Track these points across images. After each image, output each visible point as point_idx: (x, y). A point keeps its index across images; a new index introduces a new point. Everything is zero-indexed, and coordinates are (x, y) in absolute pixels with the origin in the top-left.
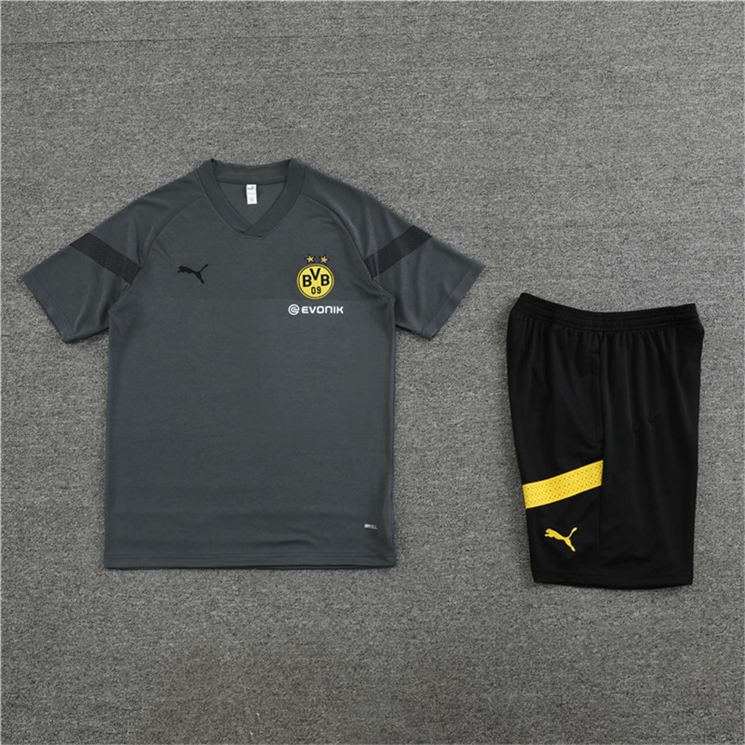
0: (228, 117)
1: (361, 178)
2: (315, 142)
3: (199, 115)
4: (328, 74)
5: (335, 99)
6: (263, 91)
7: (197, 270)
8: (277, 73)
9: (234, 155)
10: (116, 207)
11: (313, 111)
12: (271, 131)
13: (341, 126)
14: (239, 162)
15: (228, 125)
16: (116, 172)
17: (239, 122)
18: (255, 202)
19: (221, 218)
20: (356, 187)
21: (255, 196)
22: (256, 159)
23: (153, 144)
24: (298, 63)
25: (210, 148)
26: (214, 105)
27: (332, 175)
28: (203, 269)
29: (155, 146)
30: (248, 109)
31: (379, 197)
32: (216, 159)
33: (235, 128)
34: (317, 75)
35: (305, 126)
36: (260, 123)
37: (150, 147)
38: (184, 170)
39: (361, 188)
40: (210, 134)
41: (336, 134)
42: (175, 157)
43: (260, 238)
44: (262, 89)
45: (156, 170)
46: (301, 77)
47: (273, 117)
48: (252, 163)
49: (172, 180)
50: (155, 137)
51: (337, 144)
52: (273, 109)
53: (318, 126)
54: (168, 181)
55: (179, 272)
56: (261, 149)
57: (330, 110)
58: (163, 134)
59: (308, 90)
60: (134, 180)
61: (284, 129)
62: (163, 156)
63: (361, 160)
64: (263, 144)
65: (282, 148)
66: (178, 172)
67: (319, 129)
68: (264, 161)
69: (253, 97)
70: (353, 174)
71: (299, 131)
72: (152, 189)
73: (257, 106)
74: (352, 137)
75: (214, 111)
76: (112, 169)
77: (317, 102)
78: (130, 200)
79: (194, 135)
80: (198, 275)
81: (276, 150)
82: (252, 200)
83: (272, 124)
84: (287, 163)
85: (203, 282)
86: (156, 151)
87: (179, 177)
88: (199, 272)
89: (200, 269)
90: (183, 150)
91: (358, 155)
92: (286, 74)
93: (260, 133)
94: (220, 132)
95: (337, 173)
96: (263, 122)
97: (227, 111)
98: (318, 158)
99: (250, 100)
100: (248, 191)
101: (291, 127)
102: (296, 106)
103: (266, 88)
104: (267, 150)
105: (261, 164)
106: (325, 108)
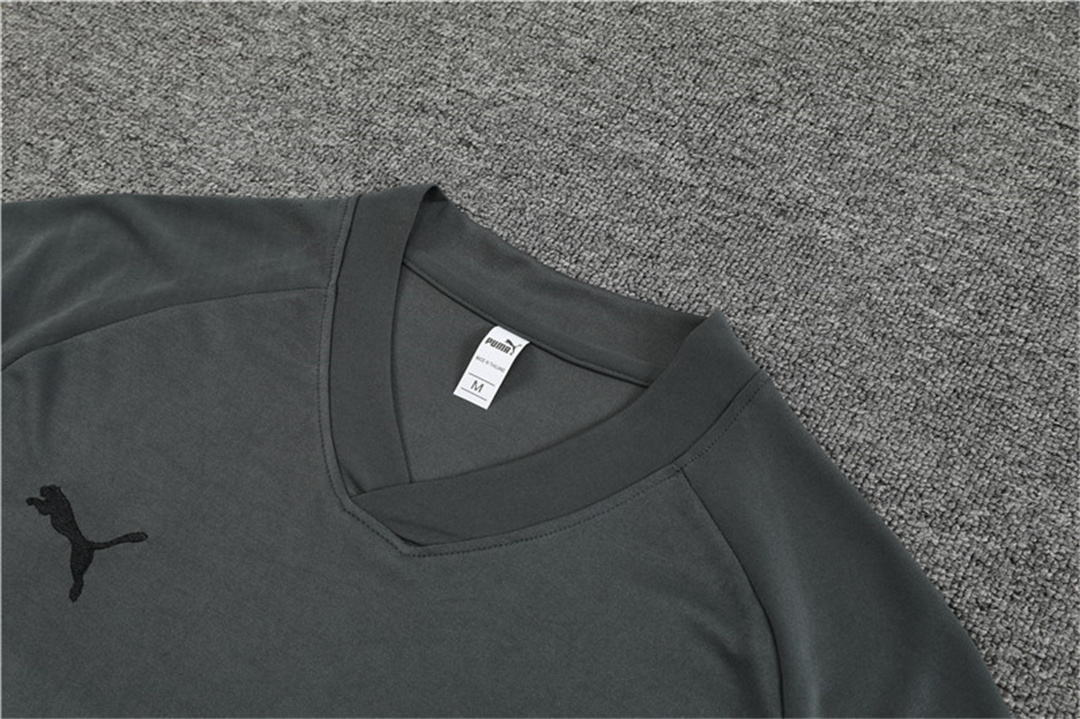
0: (583, 89)
1: (964, 538)
2: (843, 308)
3: (496, 43)
4: (1022, 110)
5: (1005, 200)
6: (756, 62)
7: (91, 534)
8: (837, 30)
9: (522, 211)
10: (29, 187)
11: (896, 201)
12: (701, 193)
13: (982, 298)
14: (522, 239)
15: (567, 111)
16: (124, 86)
17: (610, 118)
18: (484, 399)
19: (324, 395)
20: (921, 561)
21: (498, 378)
22: (587, 255)
23: (293, 63)
24: (929, 34)
25: (462, 157)
26: (565, 34)
27: (845, 462)
28: (119, 541)
29: (294, 73)
30: (666, 90)
31: (1007, 669)
32: (455, 197)
33: (583, 129)
34: (978, 98)
35: (838, 235)
36: (680, 152)
37: (277, 70)
38: (324, 185)
39: (940, 577)
40: (490, 114)
41: (945, 317)
42: (327, 134)
43: (406, 549)
44: (754, 52)
45: (240, 143)
46: (918, 77)
47: (737, 152)
48: (564, 265)
49: (265, 193)
50: (316, 45)
51: (928, 355)
52: (753, 130)
53: (887, 259)
54: (248, 189)
55: (31, 501)
56: (627, 233)
57: (966, 225)
58: (345, 51)
59: (920, 126)
60: (151, 136)
61: (752, 207)
62: (297, 114)
63: (1001, 469)
64: (650, 222)
65: (707, 266)
66: (301, 178)
67: (888, 270)
68: (613, 278)
69: (707, 63)
70: (936, 503)
71: (805, 245)
72: (178, 191)
73: (702, 96)
74: (1006, 362)
75: (551, 52)
76: (120, 73)
77: (930, 178)
78: (86, 188)
79: (438, 97)
80: (83, 554)
81: (680, 263)
82: (477, 387)
83: (721, 172)
84: (687, 324)
85: (75, 594)
86: (284, 87)
87: (293, 194)
88: (93, 547)
89: (102, 540)
90: (369, 122)
91: (998, 441)
92: (867, 46)
93: (657, 182)
94: (525, 120)
95: (871, 463)
96: (691, 151)
97: (595, 69)
98: (822, 366)
99: (694, 69)
100: (484, 349)
101: (783, 212)
102: (845, 157)
103: (768, 59)
104: (646, 245)
105: (596, 280)
106: (950, 210)
